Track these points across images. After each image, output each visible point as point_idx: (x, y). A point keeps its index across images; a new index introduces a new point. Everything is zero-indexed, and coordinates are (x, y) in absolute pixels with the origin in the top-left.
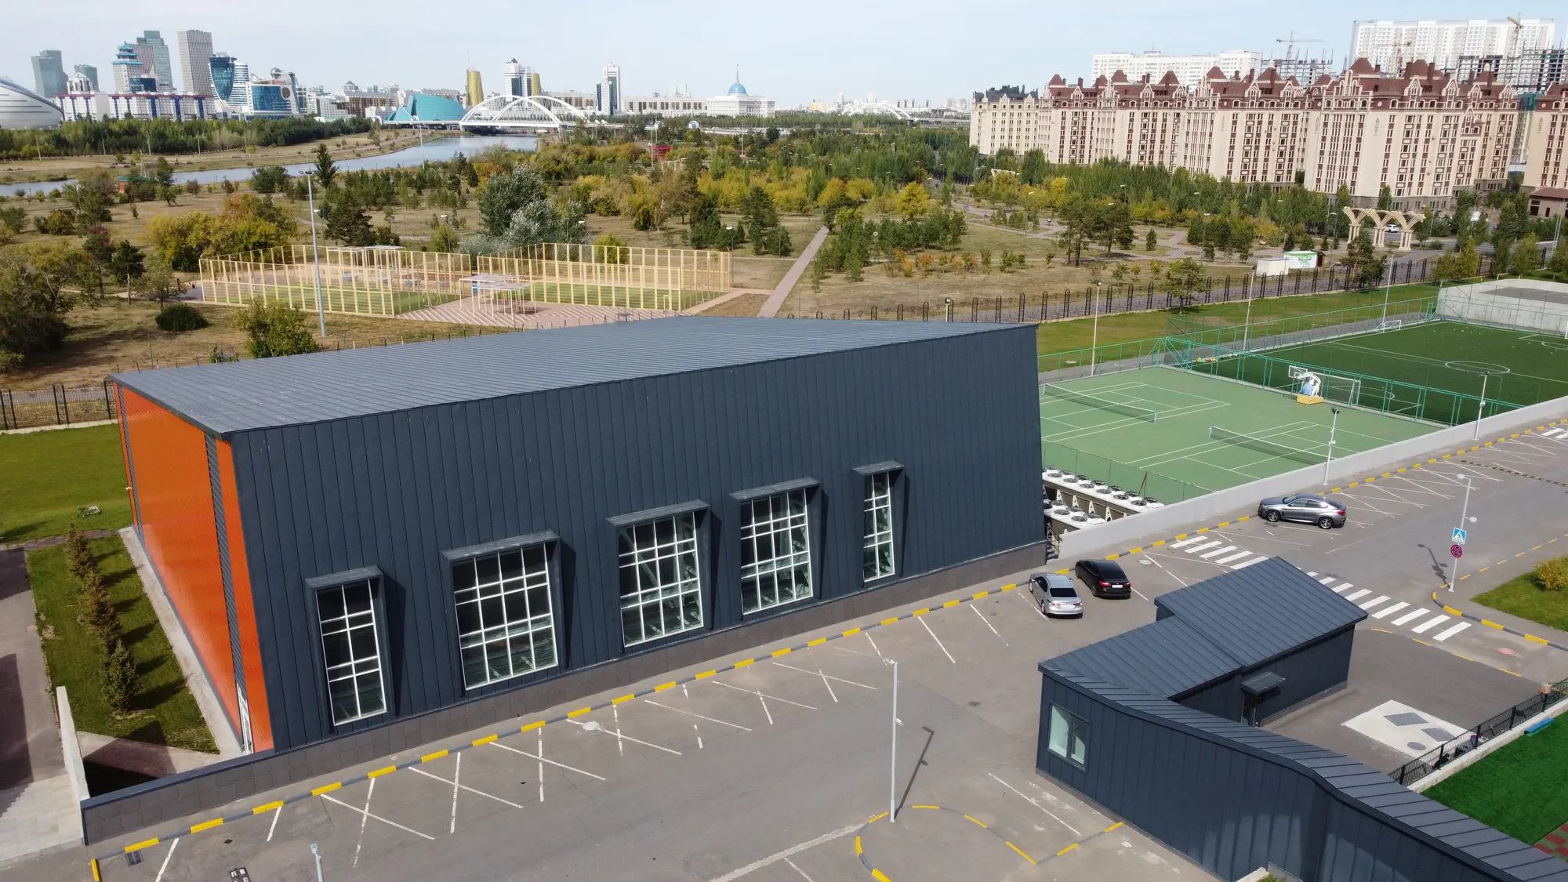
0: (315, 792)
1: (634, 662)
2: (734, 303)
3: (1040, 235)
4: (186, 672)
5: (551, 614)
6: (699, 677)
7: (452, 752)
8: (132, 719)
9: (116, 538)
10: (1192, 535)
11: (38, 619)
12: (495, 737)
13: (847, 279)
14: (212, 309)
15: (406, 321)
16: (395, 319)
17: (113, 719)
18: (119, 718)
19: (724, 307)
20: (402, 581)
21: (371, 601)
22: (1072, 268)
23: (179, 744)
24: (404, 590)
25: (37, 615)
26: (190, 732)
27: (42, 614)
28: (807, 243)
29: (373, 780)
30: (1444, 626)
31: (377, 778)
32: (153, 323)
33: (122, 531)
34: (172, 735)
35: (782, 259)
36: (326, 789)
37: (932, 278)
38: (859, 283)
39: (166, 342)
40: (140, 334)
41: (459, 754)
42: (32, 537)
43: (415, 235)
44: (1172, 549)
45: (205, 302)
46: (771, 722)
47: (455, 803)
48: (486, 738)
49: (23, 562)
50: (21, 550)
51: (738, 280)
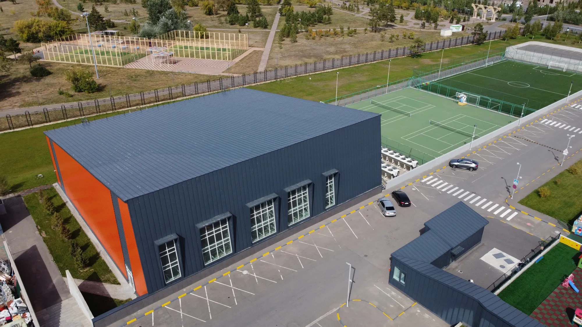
0: (163, 306)
1: (256, 247)
2: (251, 55)
3: (360, 15)
4: (98, 250)
5: (229, 237)
6: (276, 249)
7: (203, 286)
8: (86, 271)
9: (53, 189)
10: (428, 176)
11: (38, 228)
12: (215, 279)
13: (291, 41)
14: (49, 64)
15: (128, 69)
16: (123, 68)
17: (80, 271)
18: (81, 271)
19: (247, 58)
20: (184, 236)
21: (175, 244)
22: (373, 34)
23: (106, 281)
24: (184, 239)
25: (37, 226)
26: (108, 276)
27: (38, 226)
28: (273, 21)
29: (180, 299)
30: (510, 214)
31: (181, 298)
32: (28, 74)
33: (54, 185)
34: (102, 278)
35: (265, 30)
36: (166, 304)
37: (323, 39)
38: (296, 43)
39: (37, 83)
40: (25, 80)
41: (205, 286)
42: (22, 190)
43: (119, 20)
44: (422, 182)
45: (45, 60)
46: (303, 268)
47: (209, 307)
48: (213, 280)
49: (23, 202)
50: (19, 196)
51: (251, 43)
